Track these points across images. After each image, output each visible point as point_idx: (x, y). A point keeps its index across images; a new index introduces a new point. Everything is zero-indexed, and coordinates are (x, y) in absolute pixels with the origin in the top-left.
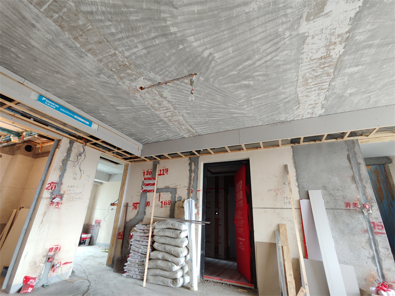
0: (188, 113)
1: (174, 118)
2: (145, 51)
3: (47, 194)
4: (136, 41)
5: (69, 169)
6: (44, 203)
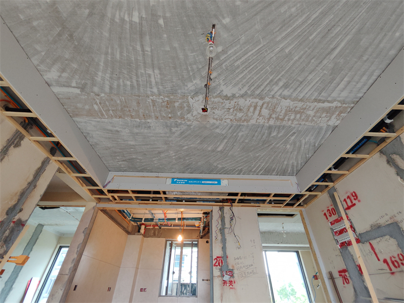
0: (286, 86)
1: (278, 110)
2: (157, 71)
3: (216, 272)
4: (143, 71)
5: (229, 238)
6: (217, 282)
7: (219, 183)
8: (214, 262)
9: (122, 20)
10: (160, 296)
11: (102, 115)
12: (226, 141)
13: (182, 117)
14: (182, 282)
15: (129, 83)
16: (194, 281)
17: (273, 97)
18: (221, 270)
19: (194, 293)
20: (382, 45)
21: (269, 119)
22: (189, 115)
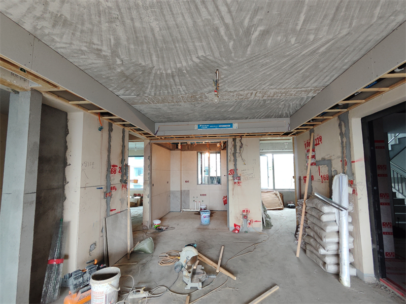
1: (268, 93)
2: (183, 87)
3: (230, 177)
4: (175, 87)
5: (239, 159)
6: (231, 183)
7: (231, 127)
8: (229, 173)
9: (162, 73)
10: (198, 184)
11: (150, 103)
12: (233, 107)
13: (202, 100)
14: (211, 176)
15: (166, 92)
16: (219, 175)
17: (263, 89)
18: (233, 176)
19: (219, 182)
20: (336, 66)
21: (263, 97)
22: (206, 100)
